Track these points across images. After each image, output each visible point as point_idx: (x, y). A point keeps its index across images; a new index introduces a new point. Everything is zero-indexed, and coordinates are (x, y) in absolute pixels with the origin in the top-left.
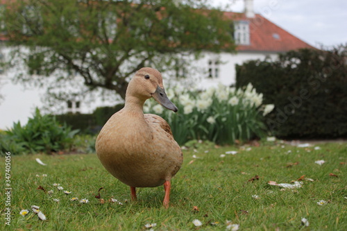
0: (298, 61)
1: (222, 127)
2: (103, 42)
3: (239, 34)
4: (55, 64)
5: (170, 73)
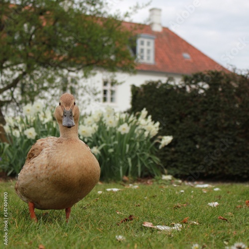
0: (206, 86)
1: (108, 159)
3: (142, 50)
5: (53, 92)
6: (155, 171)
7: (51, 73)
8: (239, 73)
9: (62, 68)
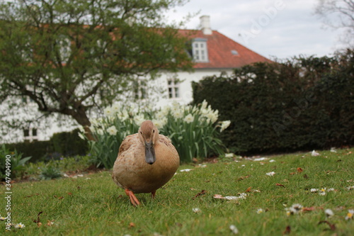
0: (254, 76)
2: (56, 65)
3: (197, 52)
4: (7, 90)
5: (127, 94)
6: (219, 151)
7: (124, 79)
8: (280, 62)
9: (132, 73)
